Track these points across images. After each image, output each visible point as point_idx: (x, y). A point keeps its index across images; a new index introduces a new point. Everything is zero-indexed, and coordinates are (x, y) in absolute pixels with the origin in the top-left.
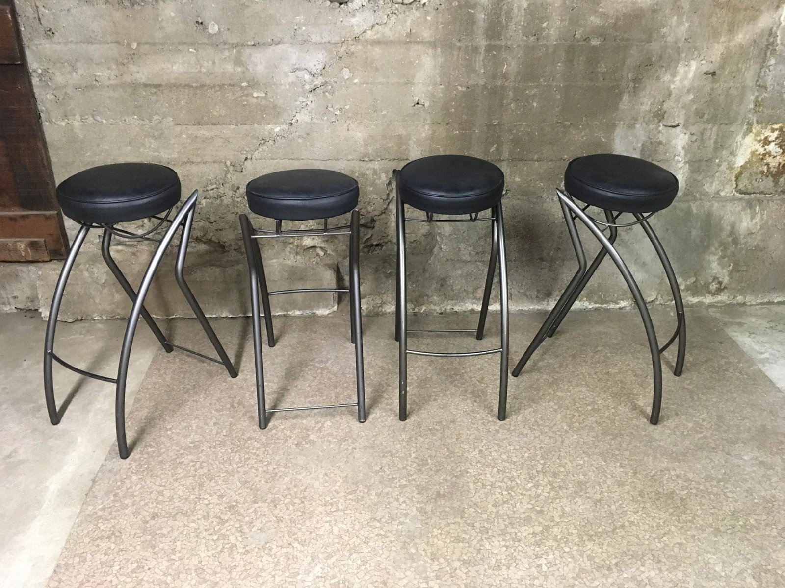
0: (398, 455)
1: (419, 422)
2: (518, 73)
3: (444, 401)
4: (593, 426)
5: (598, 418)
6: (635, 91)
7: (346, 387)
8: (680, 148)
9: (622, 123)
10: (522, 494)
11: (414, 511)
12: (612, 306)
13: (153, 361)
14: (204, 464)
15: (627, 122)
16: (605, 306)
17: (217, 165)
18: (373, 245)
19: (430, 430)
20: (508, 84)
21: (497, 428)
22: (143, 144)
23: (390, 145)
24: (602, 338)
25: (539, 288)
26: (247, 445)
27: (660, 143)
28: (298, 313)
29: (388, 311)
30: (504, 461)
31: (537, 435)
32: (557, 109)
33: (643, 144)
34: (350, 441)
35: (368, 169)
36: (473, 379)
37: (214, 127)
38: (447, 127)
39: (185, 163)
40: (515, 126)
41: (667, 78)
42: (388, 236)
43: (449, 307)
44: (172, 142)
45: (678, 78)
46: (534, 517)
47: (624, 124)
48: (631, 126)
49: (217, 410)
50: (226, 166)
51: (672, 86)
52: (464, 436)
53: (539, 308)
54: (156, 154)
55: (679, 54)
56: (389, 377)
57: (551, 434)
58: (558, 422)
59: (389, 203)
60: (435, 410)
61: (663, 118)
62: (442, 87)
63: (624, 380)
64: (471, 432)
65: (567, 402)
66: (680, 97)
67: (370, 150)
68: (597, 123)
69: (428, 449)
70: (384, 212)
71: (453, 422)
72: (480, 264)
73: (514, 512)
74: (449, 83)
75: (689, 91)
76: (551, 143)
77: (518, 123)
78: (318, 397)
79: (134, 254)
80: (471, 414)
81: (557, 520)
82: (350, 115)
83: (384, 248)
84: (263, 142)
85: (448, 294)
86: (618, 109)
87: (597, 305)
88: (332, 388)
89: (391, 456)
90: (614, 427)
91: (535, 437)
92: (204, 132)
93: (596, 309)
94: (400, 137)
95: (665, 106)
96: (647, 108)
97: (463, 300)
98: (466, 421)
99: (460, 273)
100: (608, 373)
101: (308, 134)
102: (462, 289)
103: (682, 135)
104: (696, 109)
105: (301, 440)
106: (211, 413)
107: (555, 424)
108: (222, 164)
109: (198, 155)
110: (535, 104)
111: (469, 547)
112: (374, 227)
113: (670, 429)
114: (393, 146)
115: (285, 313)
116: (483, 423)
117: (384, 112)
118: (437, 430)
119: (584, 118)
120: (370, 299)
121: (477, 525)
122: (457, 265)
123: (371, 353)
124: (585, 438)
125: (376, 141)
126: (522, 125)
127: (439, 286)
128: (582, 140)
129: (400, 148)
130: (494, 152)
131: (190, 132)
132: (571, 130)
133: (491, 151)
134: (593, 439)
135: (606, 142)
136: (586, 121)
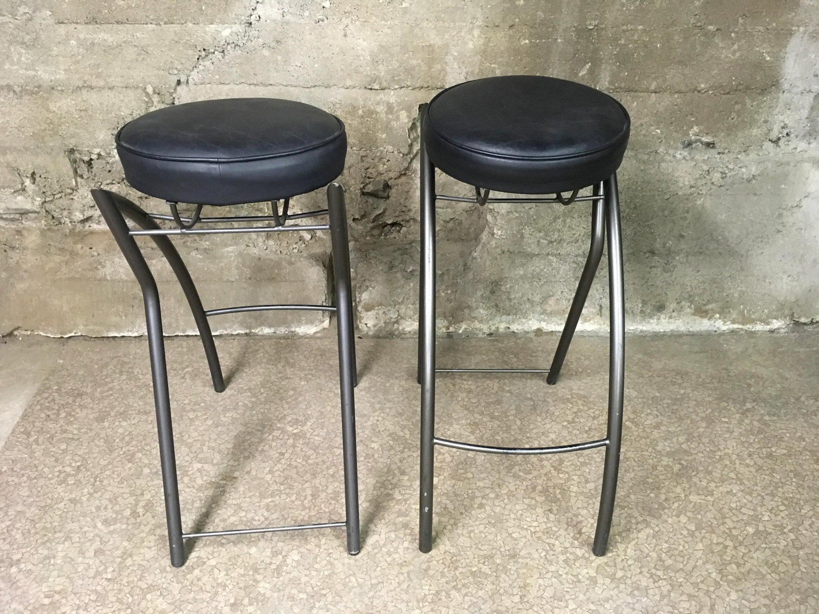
1: (454, 555)
3: (498, 510)
4: (763, 570)
5: (768, 552)
7: (333, 476)
9: (802, 29)
12: (759, 327)
13: (24, 417)
15: (811, 29)
16: (747, 327)
17: (130, 93)
18: (386, 225)
19: (473, 574)
21: (593, 573)
22: (8, 57)
23: (414, 62)
24: (749, 386)
25: (646, 299)
26: (144, 603)
28: (267, 331)
29: (408, 329)
31: (665, 590)
34: (330, 599)
36: (545, 463)
37: (121, 27)
38: (511, 32)
39: (79, 88)
40: (624, 31)
42: (409, 210)
43: (502, 327)
44: (54, 53)
47: (805, 32)
48: (816, 36)
49: (106, 522)
50: (147, 94)
52: (534, 592)
53: (644, 328)
54: (30, 73)
56: (405, 455)
58: (700, 562)
59: (412, 160)
60: (482, 528)
63: (799, 469)
64: (547, 582)
65: (710, 515)
67: (382, 70)
68: (761, 28)
70: (405, 174)
71: (514, 556)
72: (554, 259)
76: (680, 62)
77: (630, 27)
78: (283, 496)
79: (19, 232)
80: (544, 537)
82: (348, 9)
83: (404, 229)
84: (203, 53)
85: (501, 305)
86: (797, 5)
87: (736, 326)
88: (308, 476)
90: (798, 575)
91: (663, 597)
92: (105, 35)
93: (733, 332)
94: (430, 48)
97: (525, 315)
98: (536, 556)
99: (522, 272)
100: (770, 456)
101: (278, 42)
102: (525, 298)
105: (242, 593)
106: (95, 527)
107: (695, 567)
108: (140, 91)
109: (98, 76)
112: (388, 197)
114: (419, 65)
115: (248, 331)
116: (565, 561)
117: (404, 5)
118: (487, 576)
119: (741, 20)
120: (381, 312)
122: (518, 261)
123: (377, 406)
124: (752, 599)
125: (392, 55)
126: (637, 30)
127: (488, 293)
128: (732, 57)
129: (430, 68)
130: (586, 77)
131: (82, 36)
132: (716, 40)
133: (580, 75)
134: (768, 602)
135: (772, 62)
136: (744, 24)
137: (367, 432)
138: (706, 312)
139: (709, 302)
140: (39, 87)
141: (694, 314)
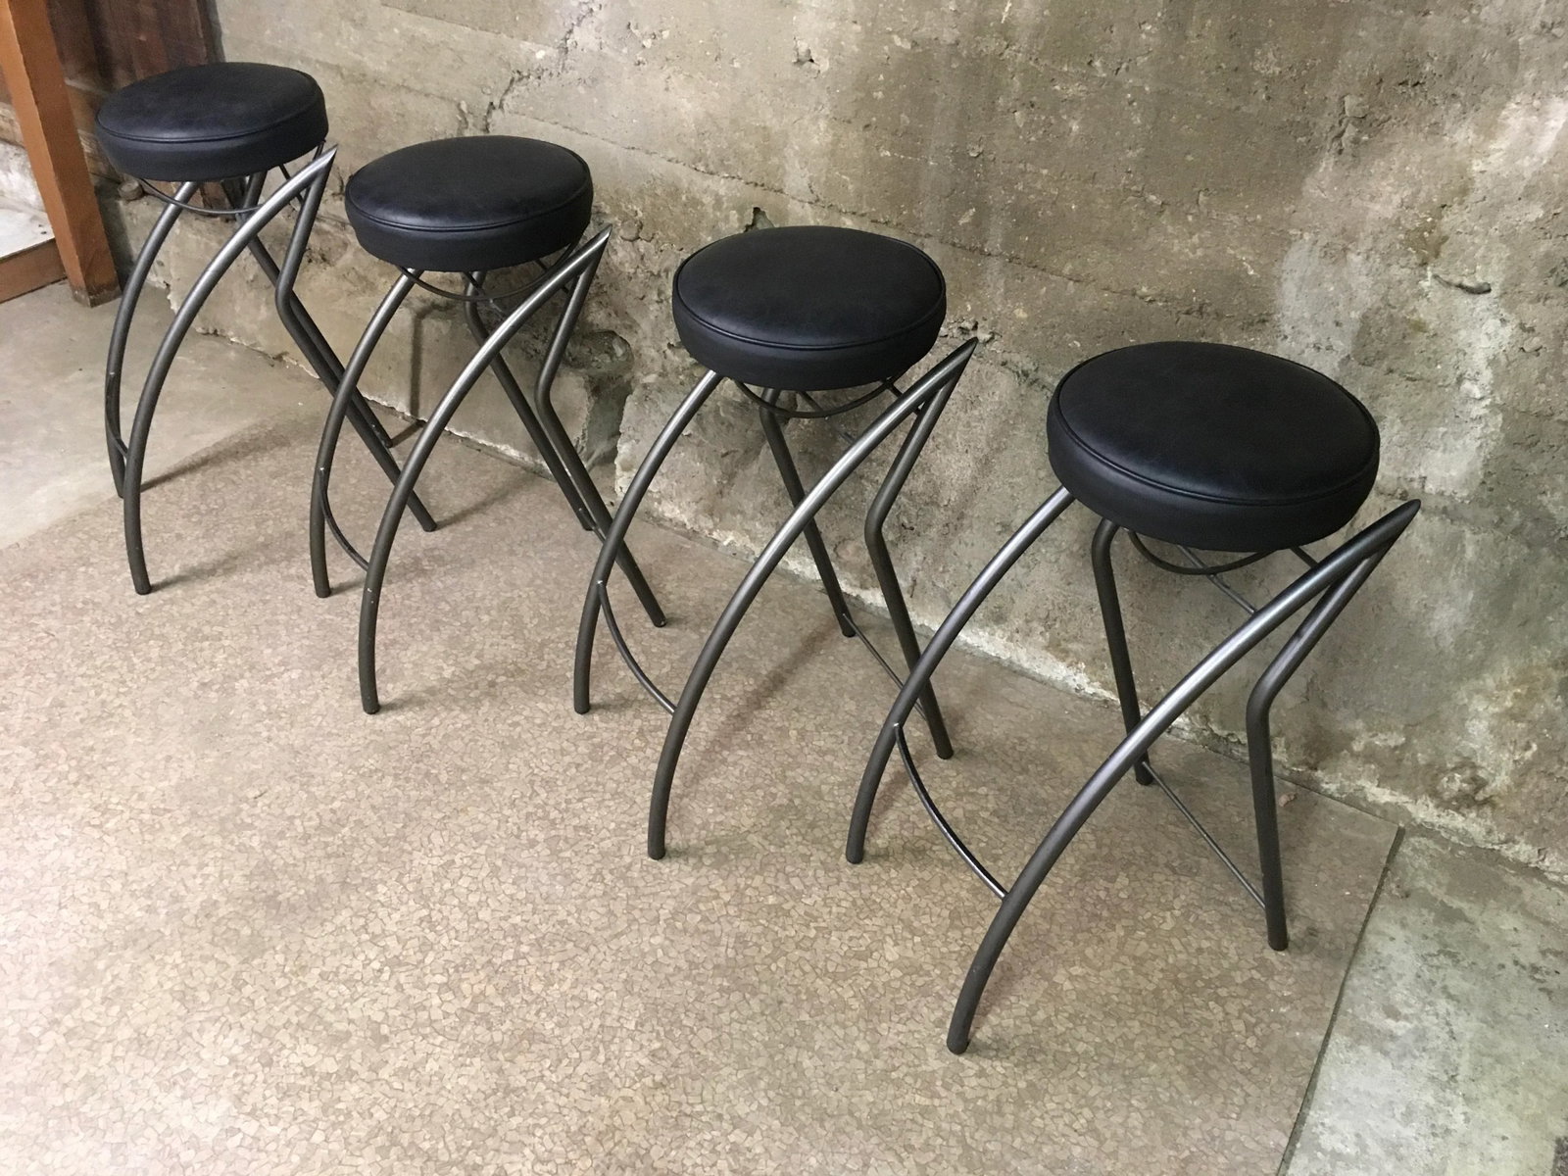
0: (313, 789)
2: (1038, 32)
3: (526, 736)
4: (724, 940)
5: (759, 930)
6: (1355, 156)
8: (1479, 358)
9: (1307, 236)
10: (399, 987)
11: (194, 903)
14: (54, 645)
15: (1324, 240)
17: (444, 105)
19: (427, 774)
20: (1017, 55)
22: (339, 33)
23: (746, 146)
27: (1420, 327)
30: (462, 906)
31: (591, 893)
32: (1130, 154)
33: (1365, 317)
35: (705, 192)
38: (868, 134)
39: (399, 87)
40: (1023, 173)
41: (1464, 135)
44: (379, 39)
45: (1501, 144)
46: (353, 1041)
47: (1314, 243)
48: (1335, 254)
50: (462, 112)
51: (1477, 166)
52: (462, 820)
54: (357, 57)
55: (1514, 68)
57: (618, 908)
61: (1437, 255)
62: (858, 28)
64: (486, 819)
66: (1498, 206)
67: (709, 147)
68: (1235, 218)
69: (373, 807)
71: (485, 782)
73: (338, 1008)
74: (874, 20)
75: (1529, 193)
76: (1107, 242)
77: (1030, 167)
80: (538, 784)
81: (384, 1074)
82: (670, 55)
84: (517, 76)
86: (1298, 192)
87: (1107, 694)
89: (302, 785)
91: (581, 896)
92: (424, 30)
93: (1105, 702)
94: (766, 132)
95: (1449, 221)
96: (1390, 212)
98: (507, 793)
101: (595, 80)
103: (1492, 324)
104: (1547, 255)
105: (220, 679)
107: (655, 894)
108: (454, 106)
109: (417, 77)
110: (1075, 127)
111: (180, 1018)
113: (873, 1045)
114: (752, 152)
117: (735, 65)
118: (437, 782)
119: (1202, 197)
121: (248, 990)
124: (673, 954)
125: (720, 130)
126: (1037, 174)
127: (771, 503)
128: (1191, 255)
129: (766, 159)
130: (969, 228)
131: (404, 25)
132: (1164, 220)
133: (961, 222)
134: (685, 966)
135: (1259, 281)
136: (1208, 205)
137: (495, 603)
138: (1066, 652)
139: (1075, 638)
140: (364, 75)
141: (1047, 648)
